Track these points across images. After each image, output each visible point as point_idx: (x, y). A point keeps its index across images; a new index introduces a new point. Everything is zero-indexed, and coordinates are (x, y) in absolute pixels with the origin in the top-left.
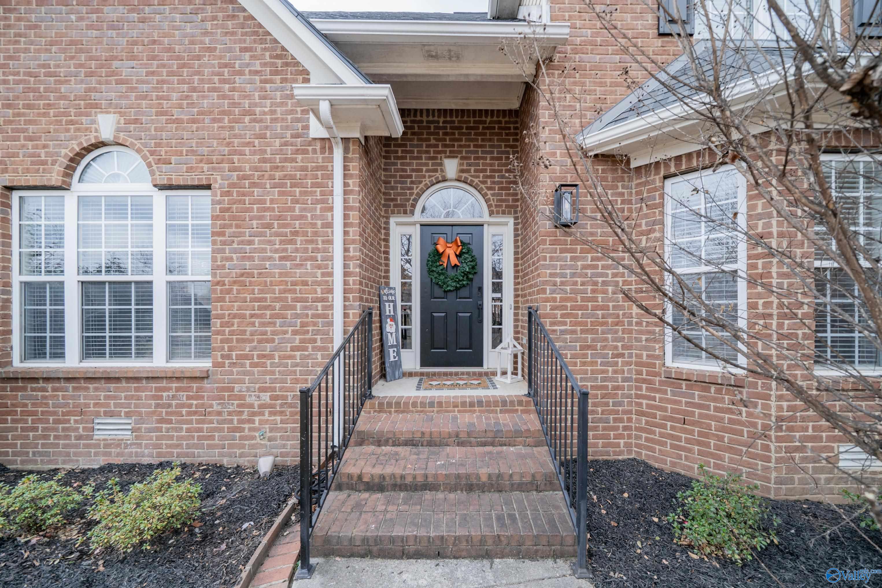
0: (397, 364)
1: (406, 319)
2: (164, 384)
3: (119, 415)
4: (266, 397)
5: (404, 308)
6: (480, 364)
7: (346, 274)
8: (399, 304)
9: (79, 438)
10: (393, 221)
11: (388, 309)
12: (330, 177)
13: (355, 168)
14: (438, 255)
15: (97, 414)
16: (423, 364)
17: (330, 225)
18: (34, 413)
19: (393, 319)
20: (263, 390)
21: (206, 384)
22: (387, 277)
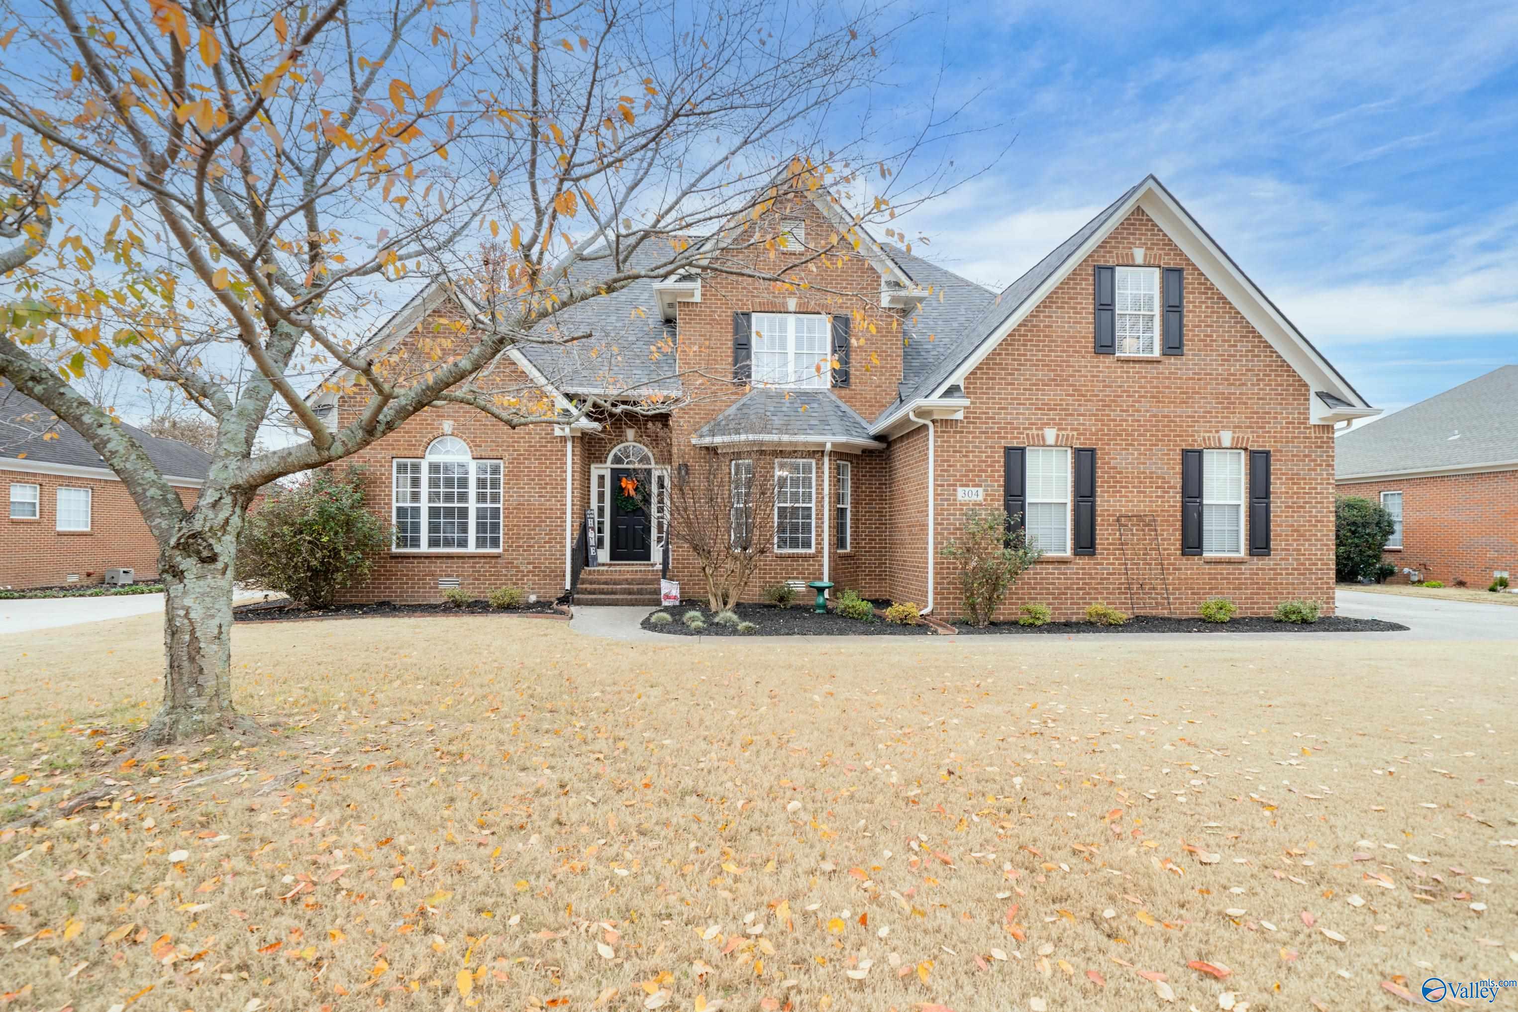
0: (595, 558)
1: (600, 531)
2: (477, 560)
3: (452, 576)
4: (530, 567)
5: (599, 523)
6: (649, 559)
7: (573, 505)
8: (596, 520)
9: (431, 588)
10: (593, 466)
11: (590, 523)
12: (565, 455)
13: (578, 450)
14: (622, 489)
15: (441, 576)
16: (611, 559)
17: (565, 480)
18: (407, 575)
19: (593, 529)
20: (529, 563)
21: (499, 560)
22: (589, 503)
